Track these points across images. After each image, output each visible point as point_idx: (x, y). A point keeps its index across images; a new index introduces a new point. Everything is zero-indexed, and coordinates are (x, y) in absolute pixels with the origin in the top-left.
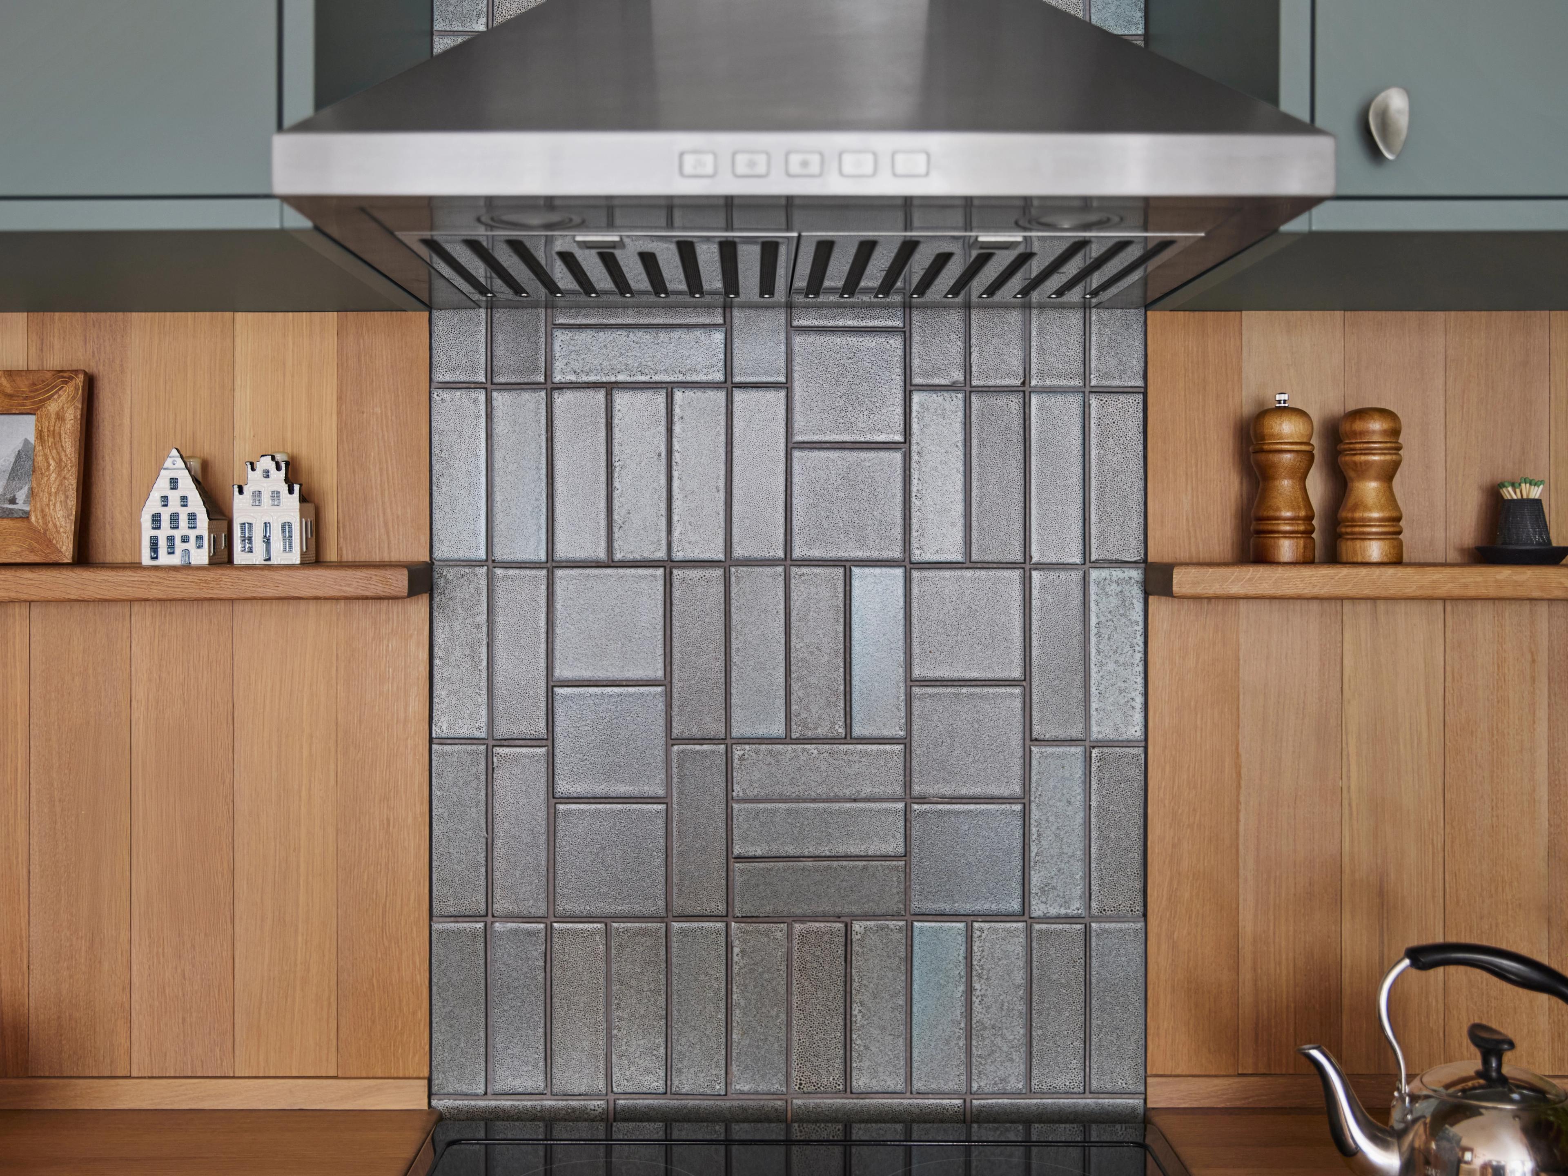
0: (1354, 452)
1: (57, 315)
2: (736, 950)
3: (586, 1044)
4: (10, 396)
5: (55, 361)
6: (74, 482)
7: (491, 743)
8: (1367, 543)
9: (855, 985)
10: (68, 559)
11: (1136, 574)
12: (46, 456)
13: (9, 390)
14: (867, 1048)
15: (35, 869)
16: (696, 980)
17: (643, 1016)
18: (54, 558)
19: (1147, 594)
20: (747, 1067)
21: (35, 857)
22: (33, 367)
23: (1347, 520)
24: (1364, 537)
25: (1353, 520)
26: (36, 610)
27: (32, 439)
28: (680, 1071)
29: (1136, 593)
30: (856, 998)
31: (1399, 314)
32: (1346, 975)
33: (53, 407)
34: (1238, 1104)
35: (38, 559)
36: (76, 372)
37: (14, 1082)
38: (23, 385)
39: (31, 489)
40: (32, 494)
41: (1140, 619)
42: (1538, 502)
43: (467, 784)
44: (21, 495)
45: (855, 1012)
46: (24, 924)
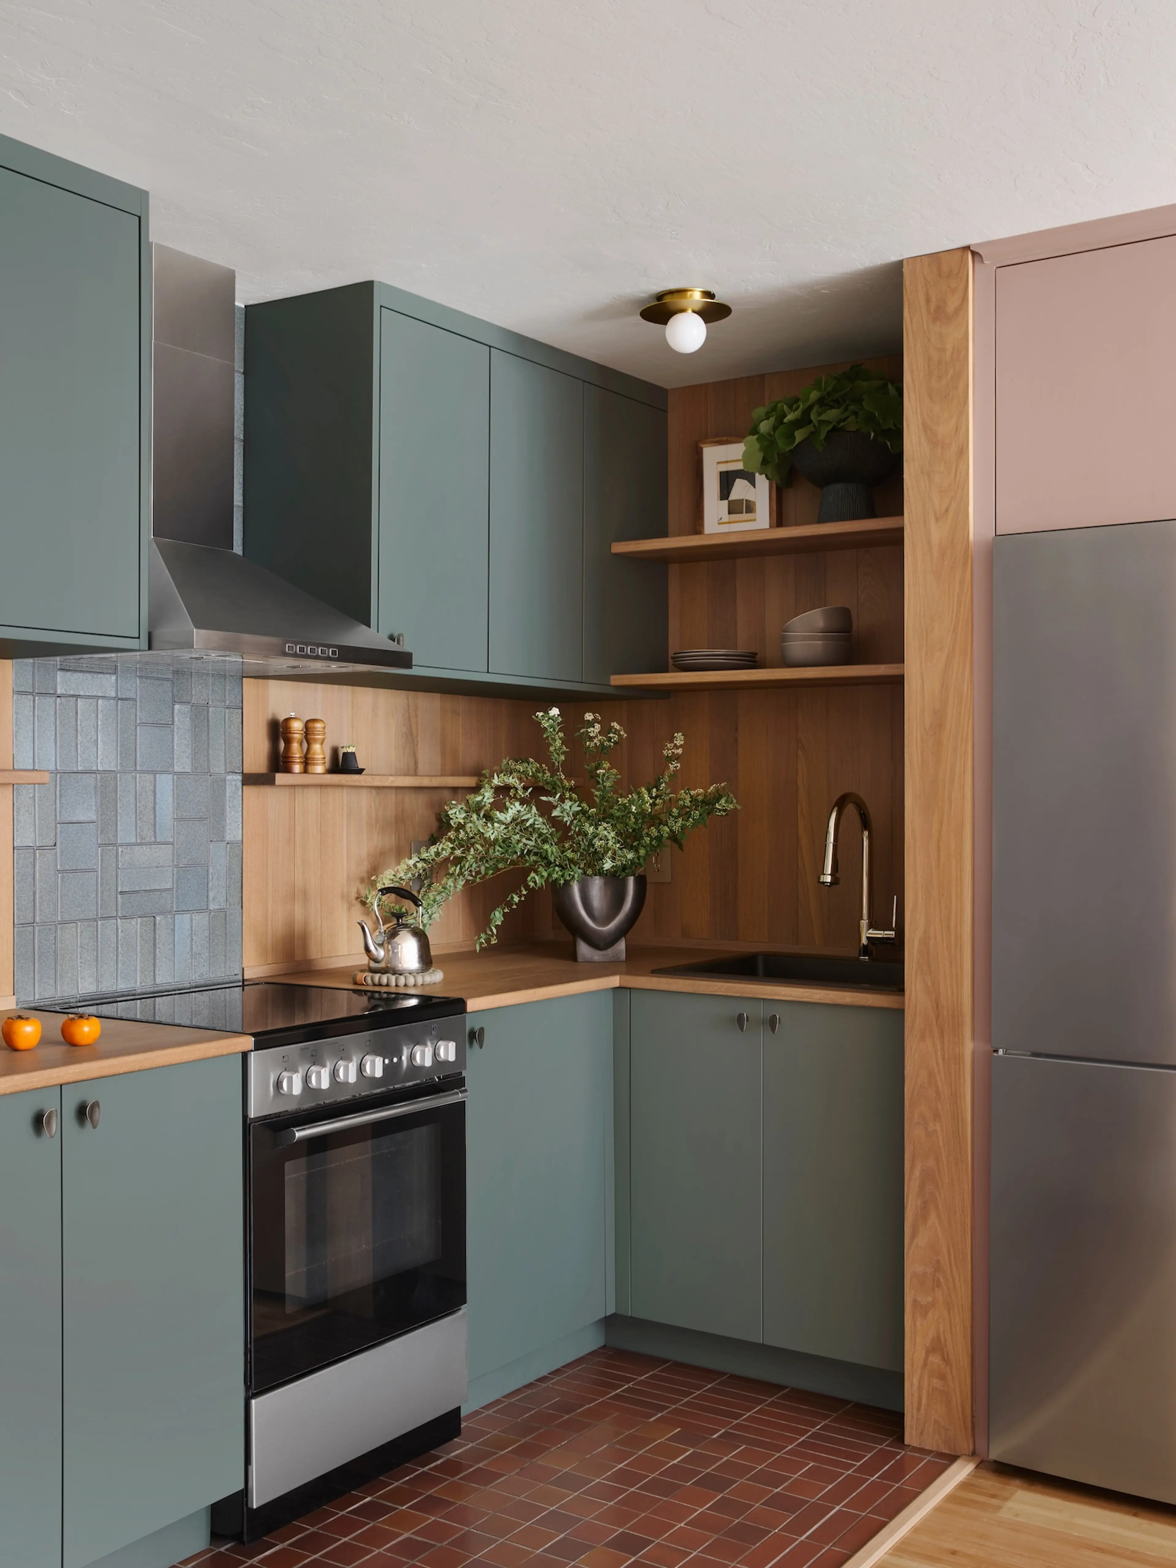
0: (314, 735)
2: (120, 930)
3: (70, 974)
7: (36, 848)
8: (316, 767)
9: (157, 941)
11: (239, 777)
14: (161, 966)
16: (107, 943)
17: (89, 960)
19: (243, 785)
20: (123, 978)
23: (311, 758)
24: (314, 764)
25: (314, 758)
28: (101, 982)
29: (240, 784)
30: (158, 946)
31: (313, 685)
32: (296, 924)
34: (269, 975)
41: (241, 794)
42: (354, 753)
43: (27, 866)
45: (157, 952)
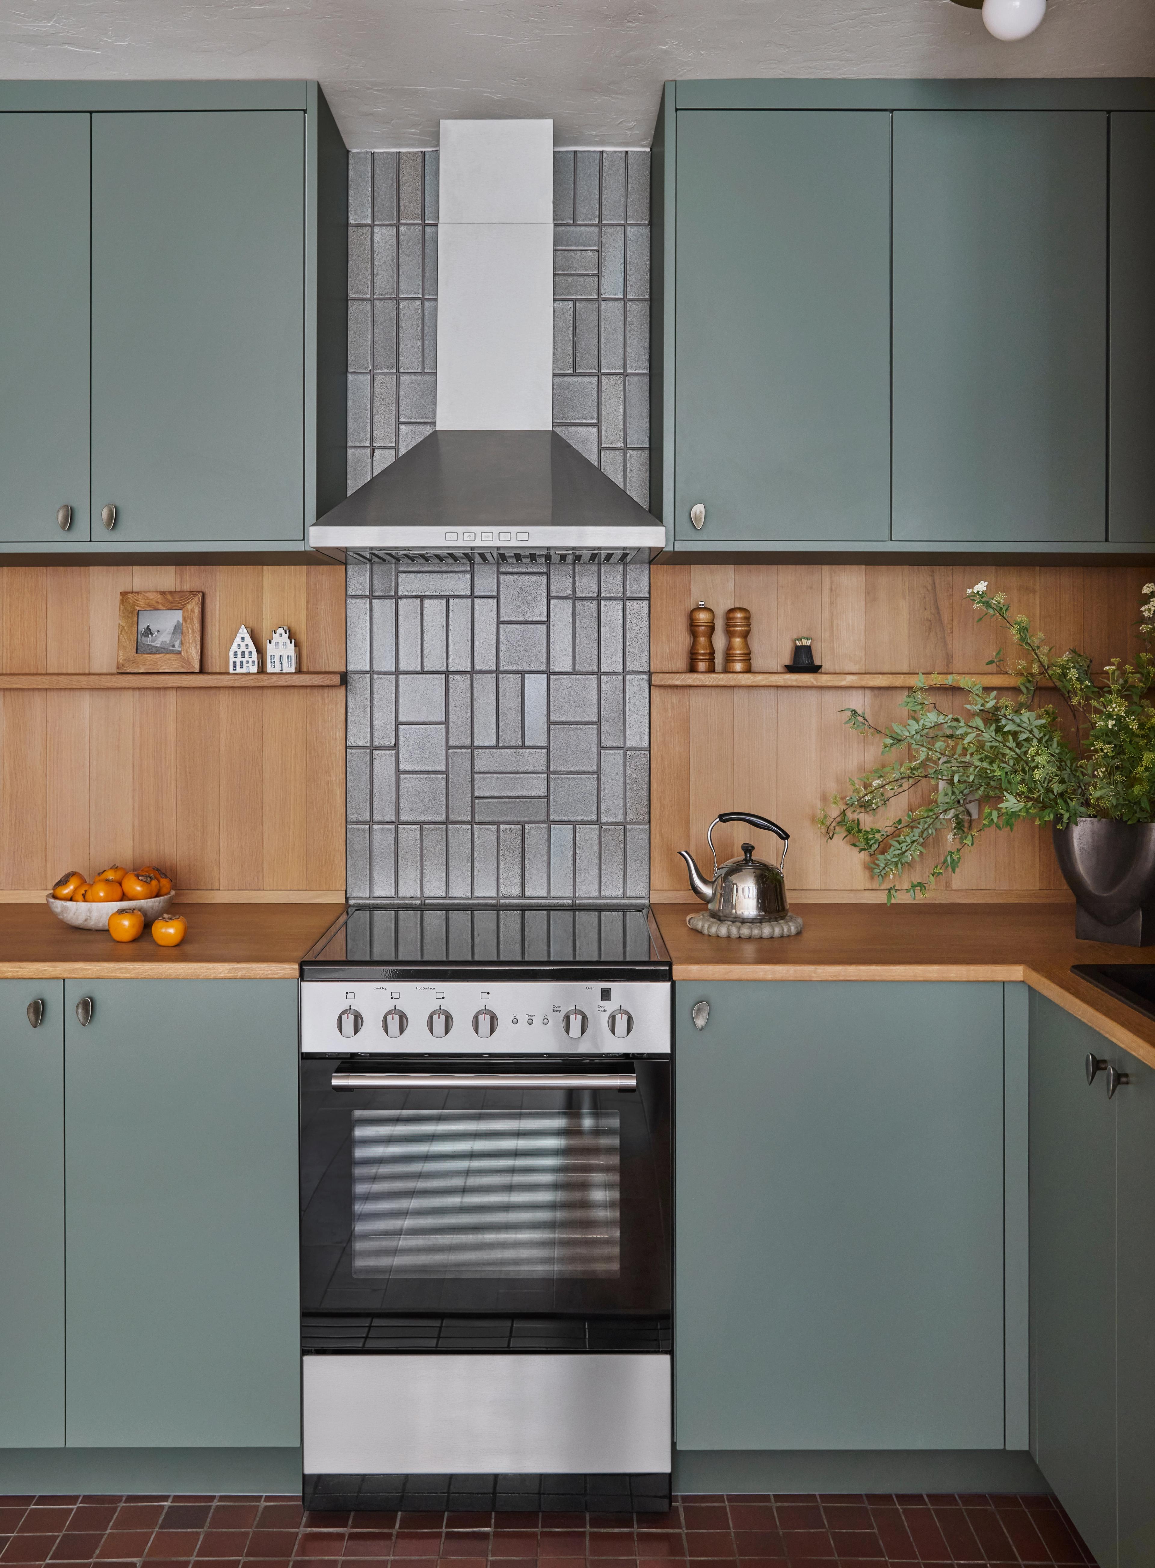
1: (188, 567)
2: (476, 837)
4: (171, 602)
5: (189, 587)
6: (199, 638)
7: (372, 748)
8: (735, 664)
9: (526, 851)
10: (198, 671)
11: (645, 677)
12: (187, 628)
13: (170, 600)
14: (531, 880)
16: (459, 849)
18: (192, 670)
19: (650, 685)
20: (480, 886)
22: (181, 589)
24: (734, 661)
26: (179, 691)
27: (181, 620)
28: (452, 888)
29: (645, 685)
30: (527, 857)
33: (189, 607)
35: (187, 670)
36: (199, 592)
38: (178, 597)
39: (181, 641)
40: (182, 643)
41: (647, 698)
42: (810, 647)
43: (361, 766)
44: (177, 644)
45: (526, 863)
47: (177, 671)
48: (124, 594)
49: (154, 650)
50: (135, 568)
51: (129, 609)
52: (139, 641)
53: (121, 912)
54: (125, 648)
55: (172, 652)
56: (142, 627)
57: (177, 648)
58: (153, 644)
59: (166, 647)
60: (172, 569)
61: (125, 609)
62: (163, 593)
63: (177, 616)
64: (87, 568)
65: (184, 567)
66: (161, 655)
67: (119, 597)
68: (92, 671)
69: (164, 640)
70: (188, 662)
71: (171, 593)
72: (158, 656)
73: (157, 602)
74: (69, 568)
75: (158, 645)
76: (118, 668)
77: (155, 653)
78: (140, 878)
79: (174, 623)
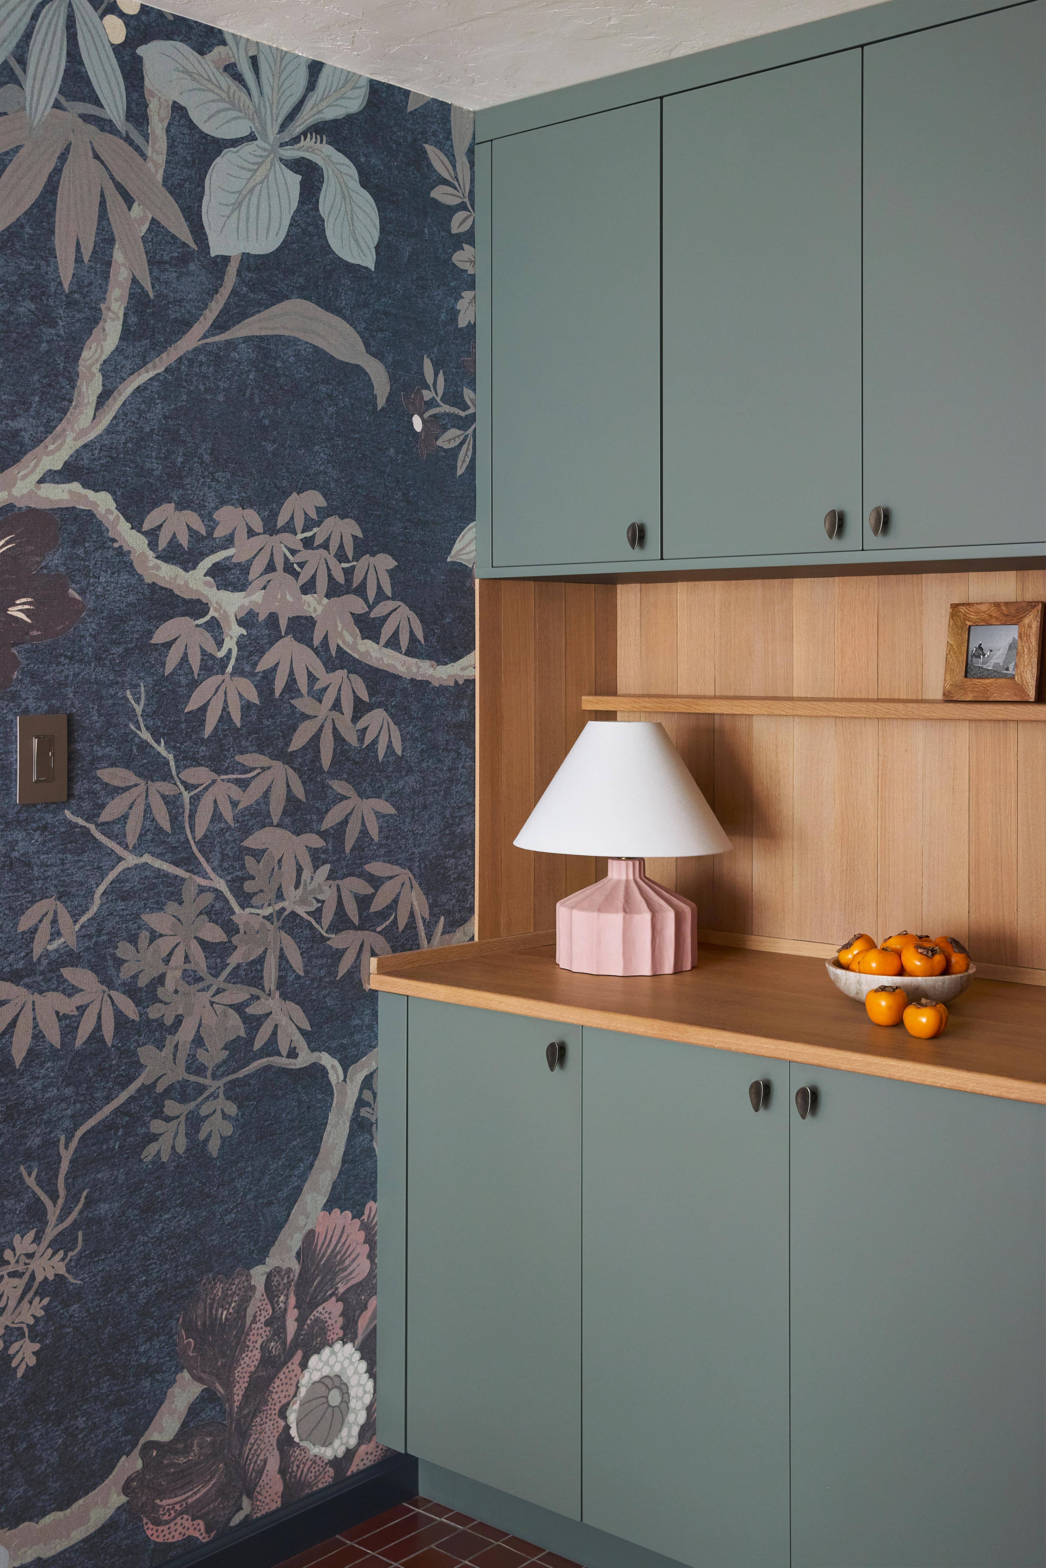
1: (1030, 572)
4: (1007, 616)
5: (1030, 596)
6: (1036, 660)
10: (1033, 700)
12: (1023, 646)
13: (1006, 613)
15: (1020, 859)
18: (1026, 699)
21: (1020, 853)
22: (1019, 600)
26: (1020, 725)
27: (1017, 637)
33: (1026, 621)
35: (1018, 699)
36: (1038, 602)
37: (1011, 968)
38: (1013, 610)
39: (1016, 663)
40: (1016, 666)
44: (1011, 667)
46: (1015, 887)
47: (1010, 700)
48: (954, 606)
49: (986, 673)
50: (971, 574)
51: (959, 623)
52: (969, 662)
53: (883, 989)
54: (952, 670)
55: (1005, 676)
56: (973, 647)
57: (1011, 672)
58: (985, 667)
59: (999, 670)
60: (1013, 574)
61: (955, 623)
62: (997, 605)
63: (1011, 633)
64: (920, 575)
65: (1026, 572)
66: (992, 680)
67: (949, 610)
68: (925, 697)
69: (996, 661)
70: (1020, 689)
71: (1007, 604)
72: (988, 681)
73: (991, 616)
74: (901, 577)
75: (990, 668)
76: (944, 695)
77: (987, 678)
78: (920, 950)
79: (1009, 640)
